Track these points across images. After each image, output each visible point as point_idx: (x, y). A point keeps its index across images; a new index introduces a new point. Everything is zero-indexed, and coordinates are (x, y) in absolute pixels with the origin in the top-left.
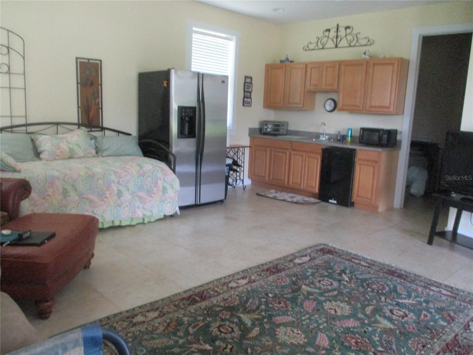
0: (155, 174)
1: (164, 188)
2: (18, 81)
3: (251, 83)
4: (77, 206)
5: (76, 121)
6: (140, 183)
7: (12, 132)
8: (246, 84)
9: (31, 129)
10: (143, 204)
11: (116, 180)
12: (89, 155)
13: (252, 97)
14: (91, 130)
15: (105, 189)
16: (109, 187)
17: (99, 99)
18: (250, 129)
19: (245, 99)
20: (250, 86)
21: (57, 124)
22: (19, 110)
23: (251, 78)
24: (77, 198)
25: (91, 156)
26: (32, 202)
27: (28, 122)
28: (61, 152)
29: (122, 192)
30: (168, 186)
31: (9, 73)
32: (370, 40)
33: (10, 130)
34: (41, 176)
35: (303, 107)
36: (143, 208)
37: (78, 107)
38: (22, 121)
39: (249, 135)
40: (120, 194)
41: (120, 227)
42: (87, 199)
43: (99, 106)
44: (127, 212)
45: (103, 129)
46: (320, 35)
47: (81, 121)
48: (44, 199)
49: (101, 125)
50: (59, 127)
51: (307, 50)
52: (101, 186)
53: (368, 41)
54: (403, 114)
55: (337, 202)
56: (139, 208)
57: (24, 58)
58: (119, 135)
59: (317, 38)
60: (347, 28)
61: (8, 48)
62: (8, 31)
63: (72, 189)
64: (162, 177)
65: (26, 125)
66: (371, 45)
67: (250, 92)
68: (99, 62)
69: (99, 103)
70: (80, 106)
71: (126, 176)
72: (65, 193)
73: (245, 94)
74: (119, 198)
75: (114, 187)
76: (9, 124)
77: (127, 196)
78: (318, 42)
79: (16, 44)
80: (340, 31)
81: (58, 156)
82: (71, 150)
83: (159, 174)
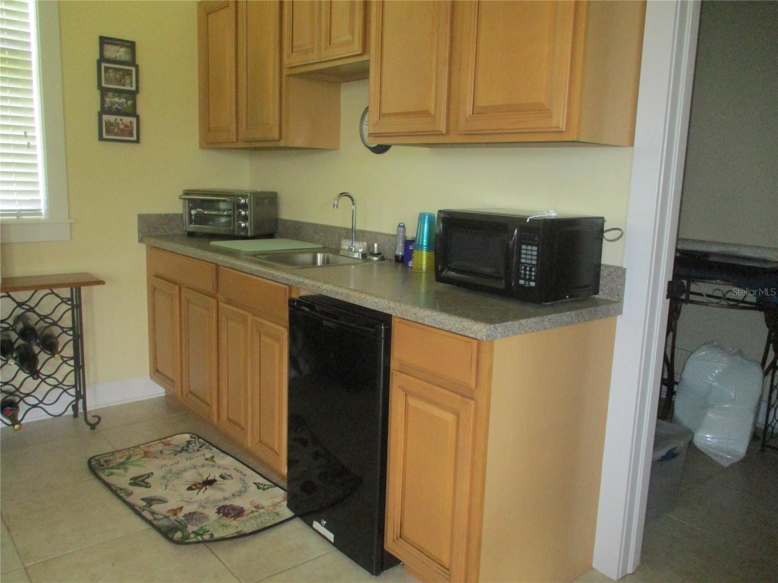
3: (133, 62)
8: (103, 65)
13: (139, 112)
18: (142, 218)
19: (105, 117)
20: (129, 73)
23: (131, 46)
35: (281, 137)
39: (141, 240)
54: (632, 144)
67: (133, 95)
73: (108, 100)
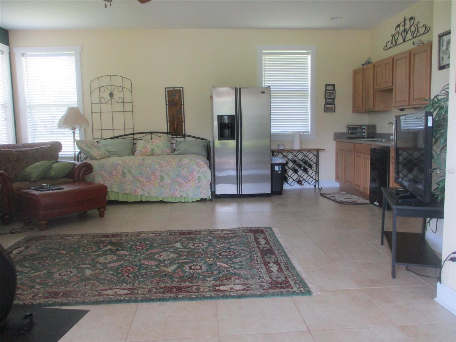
0: (191, 166)
1: (199, 178)
2: (128, 107)
3: (334, 90)
4: (132, 184)
5: (166, 131)
6: (177, 172)
7: (125, 139)
8: (326, 92)
9: (136, 136)
10: (180, 188)
11: (159, 169)
12: (165, 153)
13: (335, 103)
14: (177, 136)
15: (150, 174)
16: (153, 173)
17: (182, 115)
18: (334, 134)
19: (326, 106)
20: (333, 93)
21: (151, 133)
22: (129, 125)
23: (334, 86)
24: (132, 179)
25: (166, 154)
26: (104, 178)
27: (134, 132)
28: (145, 151)
29: (164, 177)
30: (202, 176)
31: (123, 102)
32: (427, 27)
33: (124, 137)
34: (110, 163)
35: (373, 108)
36: (180, 191)
37: (167, 121)
38: (131, 132)
39: (334, 140)
40: (162, 178)
41: (162, 202)
42: (137, 180)
43: (182, 119)
44: (168, 192)
45: (184, 136)
46: (394, 32)
47: (170, 131)
48: (111, 177)
49: (184, 133)
50: (152, 134)
51: (386, 50)
52: (148, 172)
53: (426, 28)
55: (379, 204)
56: (177, 190)
57: (132, 93)
58: (196, 140)
59: (392, 36)
60: (411, 18)
61: (123, 87)
62: (123, 77)
63: (128, 173)
64: (197, 169)
65: (134, 134)
66: (427, 32)
67: (334, 99)
68: (182, 89)
69: (182, 117)
70: (168, 120)
71: (167, 166)
72: (124, 174)
73: (327, 101)
74: (162, 181)
75: (158, 174)
76: (123, 134)
77: (168, 180)
78: (392, 40)
79: (127, 85)
80: (406, 24)
81: (143, 153)
82: (152, 149)
83: (195, 167)
